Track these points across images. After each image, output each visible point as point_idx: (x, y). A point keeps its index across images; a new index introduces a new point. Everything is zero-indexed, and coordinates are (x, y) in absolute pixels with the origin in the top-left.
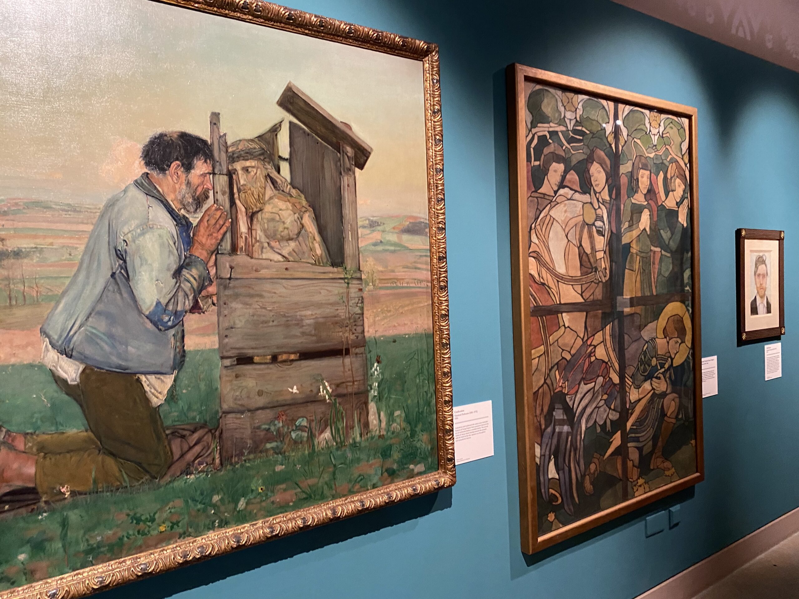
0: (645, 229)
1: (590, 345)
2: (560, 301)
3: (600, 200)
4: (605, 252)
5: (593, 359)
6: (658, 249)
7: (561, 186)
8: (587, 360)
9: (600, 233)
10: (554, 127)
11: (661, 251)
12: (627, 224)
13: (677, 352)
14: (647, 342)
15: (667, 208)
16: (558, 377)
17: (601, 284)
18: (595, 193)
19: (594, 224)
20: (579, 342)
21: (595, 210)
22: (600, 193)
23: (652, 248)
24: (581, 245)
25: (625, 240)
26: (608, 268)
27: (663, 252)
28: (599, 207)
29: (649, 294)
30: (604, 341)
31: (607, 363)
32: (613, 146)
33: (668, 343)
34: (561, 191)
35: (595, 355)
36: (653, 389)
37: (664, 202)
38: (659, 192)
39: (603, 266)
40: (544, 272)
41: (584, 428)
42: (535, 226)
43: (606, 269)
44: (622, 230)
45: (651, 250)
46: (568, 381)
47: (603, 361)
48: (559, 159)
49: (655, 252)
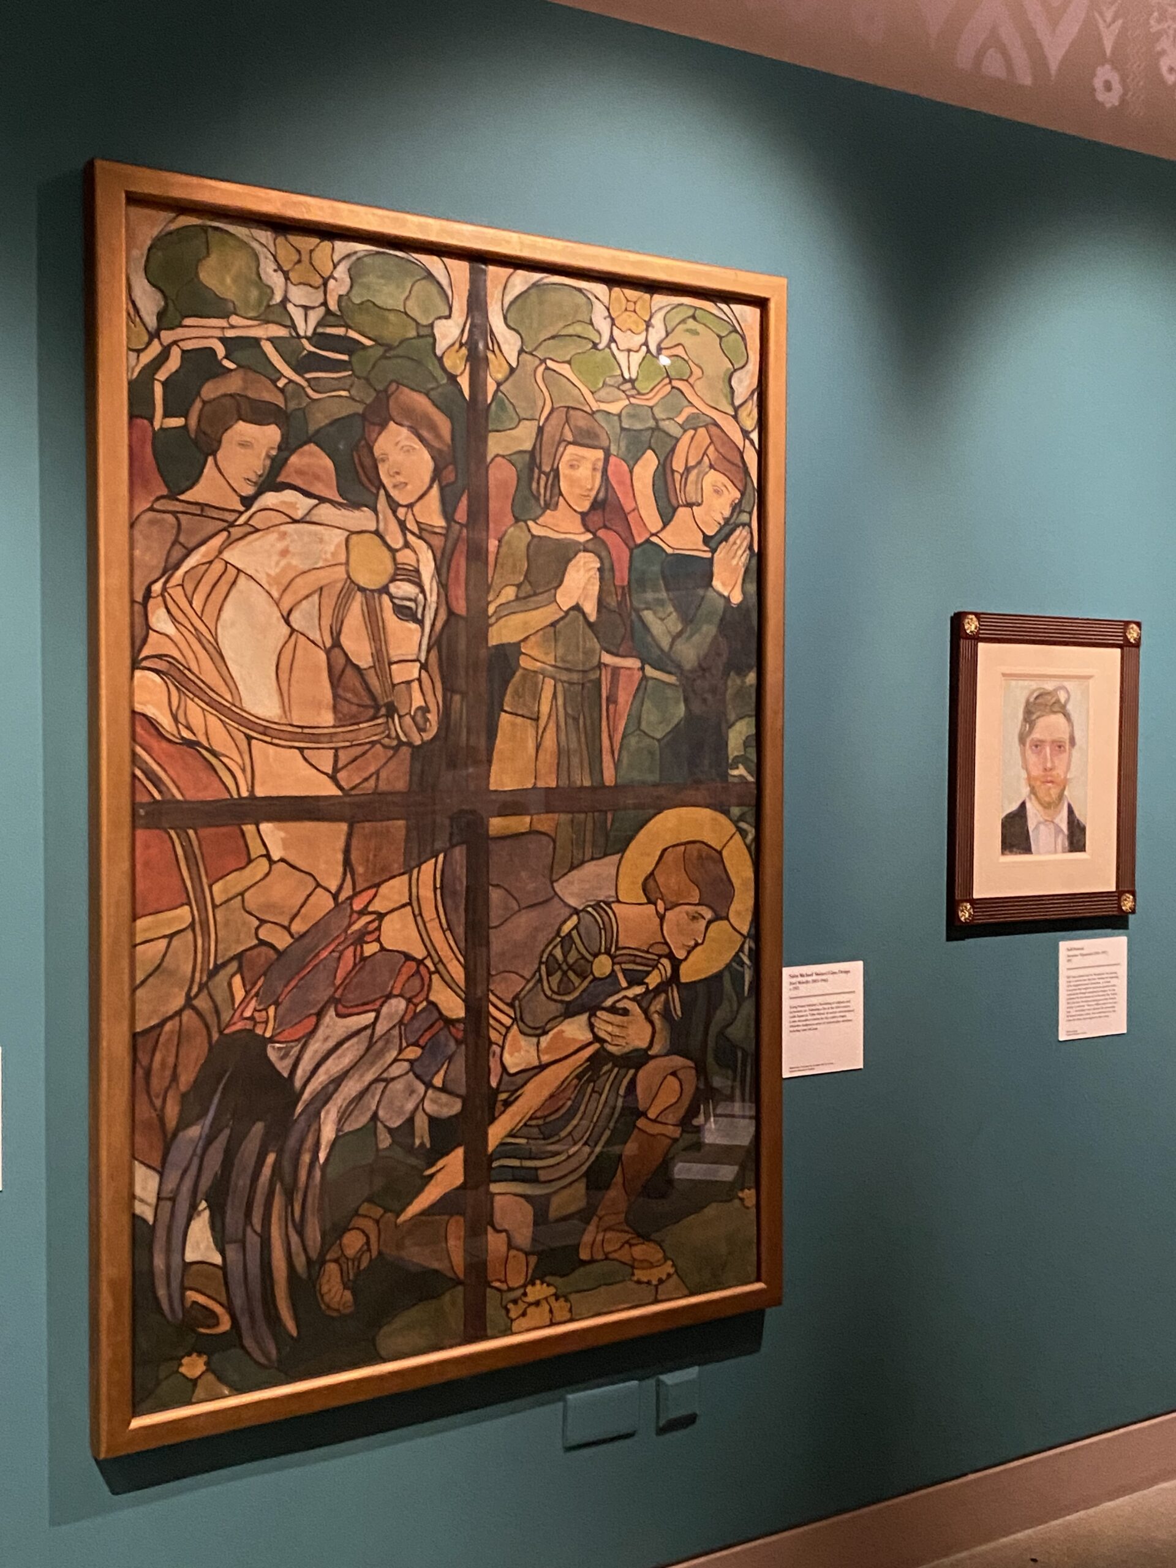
0: (577, 608)
1: (363, 912)
2: (252, 790)
3: (411, 525)
4: (424, 667)
5: (370, 949)
6: (633, 663)
7: (271, 482)
8: (349, 952)
9: (405, 612)
10: (241, 327)
11: (642, 669)
12: (509, 593)
13: (697, 945)
14: (576, 912)
15: (669, 551)
16: (239, 994)
17: (405, 751)
18: (394, 505)
19: (385, 590)
20: (323, 903)
21: (393, 551)
22: (410, 506)
23: (607, 658)
24: (337, 644)
25: (501, 634)
26: (433, 707)
27: (650, 671)
28: (407, 545)
29: (587, 783)
30: (412, 902)
31: (420, 962)
32: (464, 382)
33: (662, 918)
34: (270, 499)
35: (378, 940)
36: (597, 1039)
37: (655, 535)
38: (636, 509)
39: (418, 701)
40: (195, 712)
41: (328, 1133)
42: (164, 589)
43: (425, 710)
44: (491, 609)
45: (600, 665)
46: (277, 1004)
47: (408, 957)
48: (260, 414)
49: (616, 671)
